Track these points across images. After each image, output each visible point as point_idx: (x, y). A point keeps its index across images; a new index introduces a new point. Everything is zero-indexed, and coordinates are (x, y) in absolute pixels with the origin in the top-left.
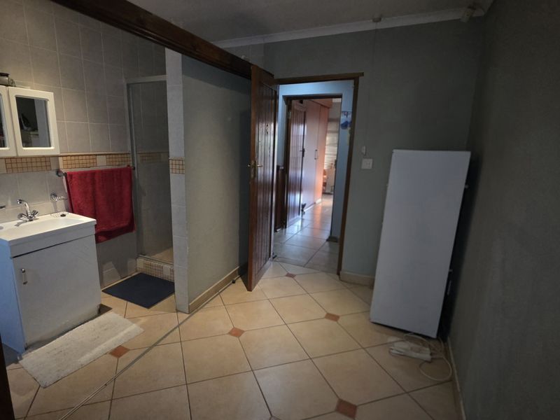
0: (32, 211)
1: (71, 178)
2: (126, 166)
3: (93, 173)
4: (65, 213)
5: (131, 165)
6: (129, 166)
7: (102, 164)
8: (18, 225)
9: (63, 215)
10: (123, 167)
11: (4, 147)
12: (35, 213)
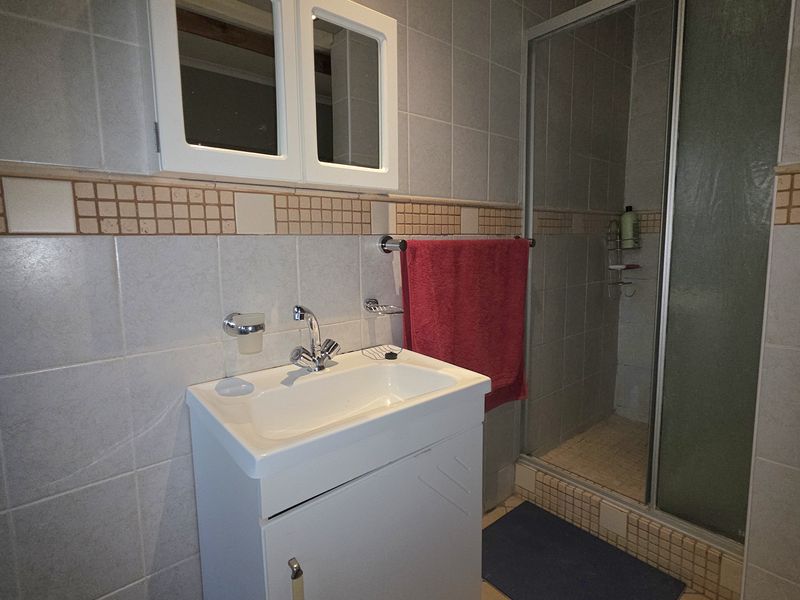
0: (323, 340)
1: (414, 258)
2: (512, 237)
3: (458, 248)
4: (396, 349)
5: (523, 236)
6: (517, 237)
7: (469, 227)
8: (289, 380)
9: (391, 356)
10: (507, 238)
11: (276, 154)
12: (331, 346)
